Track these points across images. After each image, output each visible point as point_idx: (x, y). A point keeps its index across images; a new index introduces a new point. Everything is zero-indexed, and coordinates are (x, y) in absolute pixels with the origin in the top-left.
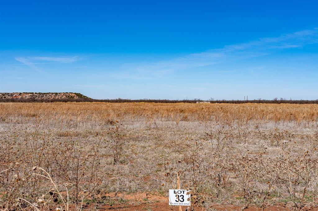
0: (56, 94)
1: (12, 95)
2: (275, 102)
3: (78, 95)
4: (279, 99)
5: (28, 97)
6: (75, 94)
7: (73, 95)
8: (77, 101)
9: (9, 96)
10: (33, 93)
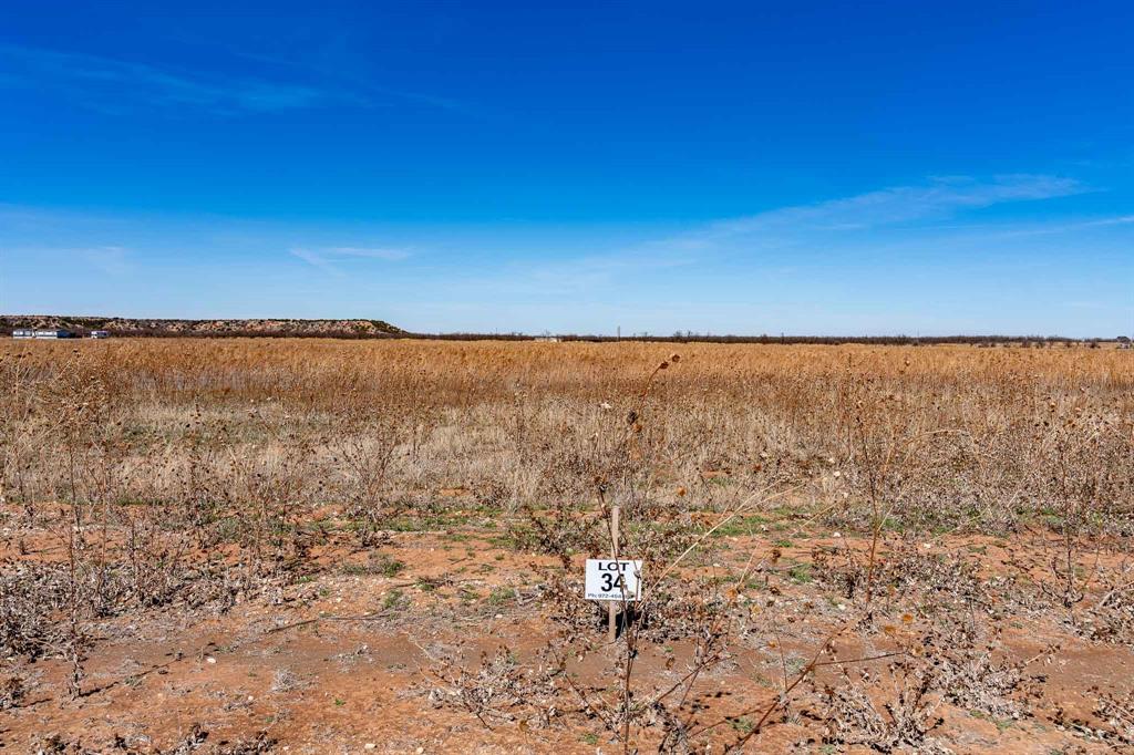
0: (334, 322)
1: (244, 323)
2: (678, 339)
3: (379, 325)
4: (684, 334)
5: (276, 327)
6: (373, 322)
7: (367, 324)
8: (377, 336)
9: (238, 325)
10: (287, 320)
